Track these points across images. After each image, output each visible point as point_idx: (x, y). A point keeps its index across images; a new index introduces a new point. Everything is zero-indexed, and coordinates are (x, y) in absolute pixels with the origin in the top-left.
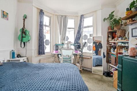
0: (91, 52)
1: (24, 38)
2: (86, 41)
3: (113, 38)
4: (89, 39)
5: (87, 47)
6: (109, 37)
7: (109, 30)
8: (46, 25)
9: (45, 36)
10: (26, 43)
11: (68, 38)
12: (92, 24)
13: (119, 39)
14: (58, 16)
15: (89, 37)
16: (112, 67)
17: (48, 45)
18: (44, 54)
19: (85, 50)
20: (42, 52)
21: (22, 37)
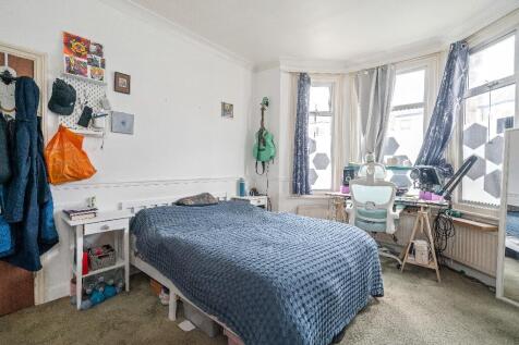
1: (262, 153)
2: (480, 152)
4: (490, 143)
5: (482, 178)
8: (319, 110)
9: (314, 142)
10: (266, 164)
11: (394, 145)
12: (509, 73)
14: (356, 75)
15: (492, 134)
17: (325, 168)
18: (307, 192)
20: (301, 186)
21: (259, 150)
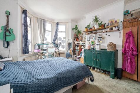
0: (65, 49)
2: (61, 42)
3: (77, 40)
4: (62, 40)
5: (61, 46)
6: (75, 40)
7: (74, 35)
12: (65, 31)
13: (81, 41)
16: (77, 57)
19: (60, 48)
